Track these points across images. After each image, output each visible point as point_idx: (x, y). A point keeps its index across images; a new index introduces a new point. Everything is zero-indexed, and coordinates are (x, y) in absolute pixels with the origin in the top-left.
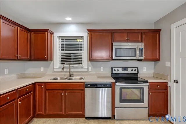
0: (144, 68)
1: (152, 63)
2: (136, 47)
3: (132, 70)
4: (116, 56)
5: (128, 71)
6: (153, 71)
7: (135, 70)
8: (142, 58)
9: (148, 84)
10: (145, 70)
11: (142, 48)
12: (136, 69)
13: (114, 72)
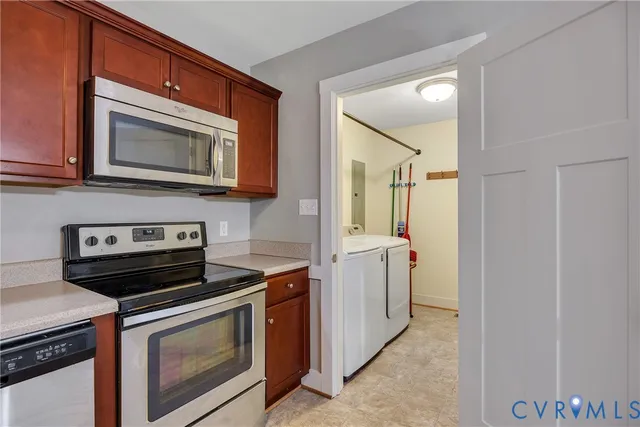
0: (222, 223)
1: (244, 207)
2: (210, 132)
3: (181, 236)
4: (113, 161)
5: (163, 238)
6: (245, 235)
7: (194, 235)
8: (233, 183)
9: (265, 285)
10: (226, 234)
11: (233, 142)
12: (197, 227)
13: (85, 251)
